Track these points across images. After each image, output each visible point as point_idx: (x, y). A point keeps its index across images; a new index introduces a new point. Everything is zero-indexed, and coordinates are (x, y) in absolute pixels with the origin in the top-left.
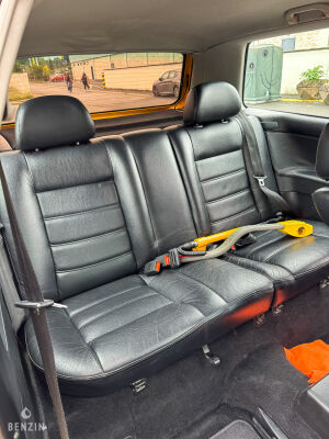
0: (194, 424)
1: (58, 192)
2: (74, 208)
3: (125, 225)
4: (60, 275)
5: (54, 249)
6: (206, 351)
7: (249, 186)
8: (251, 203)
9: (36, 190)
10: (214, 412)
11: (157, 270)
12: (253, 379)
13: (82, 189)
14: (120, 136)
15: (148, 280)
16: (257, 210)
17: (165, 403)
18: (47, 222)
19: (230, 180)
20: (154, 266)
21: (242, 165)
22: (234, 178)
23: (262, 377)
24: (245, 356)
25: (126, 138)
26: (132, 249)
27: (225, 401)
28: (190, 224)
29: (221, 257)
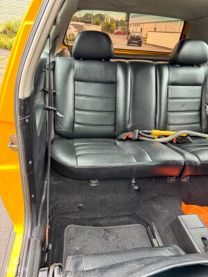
0: (116, 216)
1: (85, 83)
2: (91, 94)
3: (115, 111)
4: (76, 125)
5: (76, 112)
6: (133, 182)
7: (200, 110)
8: (198, 120)
9: (75, 80)
10: (129, 216)
11: (124, 138)
12: (155, 206)
13: (98, 85)
14: (127, 61)
15: (118, 143)
16: (201, 126)
17: (104, 197)
18: (76, 97)
19: (188, 103)
20: (123, 136)
21: (200, 96)
22: (191, 102)
23: (160, 207)
24: (156, 195)
25: (130, 63)
26: (115, 124)
27: (137, 214)
28: (153, 121)
29: (164, 143)
